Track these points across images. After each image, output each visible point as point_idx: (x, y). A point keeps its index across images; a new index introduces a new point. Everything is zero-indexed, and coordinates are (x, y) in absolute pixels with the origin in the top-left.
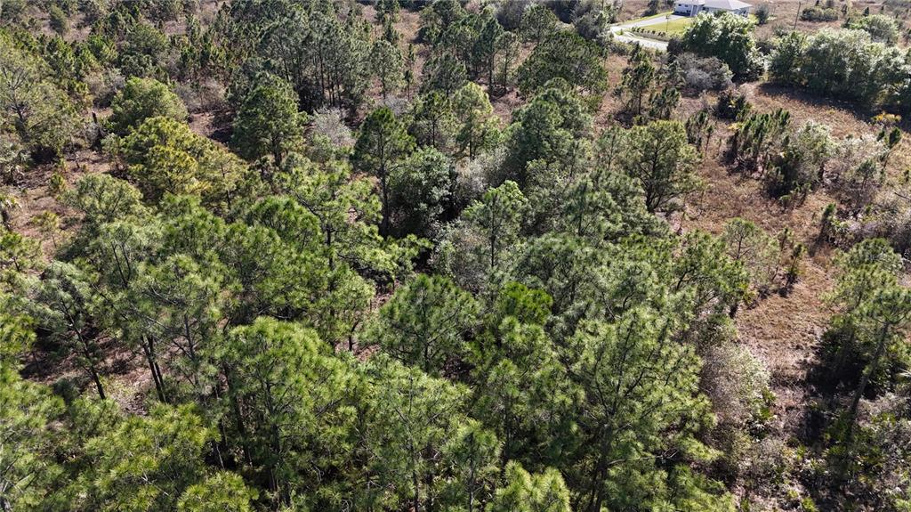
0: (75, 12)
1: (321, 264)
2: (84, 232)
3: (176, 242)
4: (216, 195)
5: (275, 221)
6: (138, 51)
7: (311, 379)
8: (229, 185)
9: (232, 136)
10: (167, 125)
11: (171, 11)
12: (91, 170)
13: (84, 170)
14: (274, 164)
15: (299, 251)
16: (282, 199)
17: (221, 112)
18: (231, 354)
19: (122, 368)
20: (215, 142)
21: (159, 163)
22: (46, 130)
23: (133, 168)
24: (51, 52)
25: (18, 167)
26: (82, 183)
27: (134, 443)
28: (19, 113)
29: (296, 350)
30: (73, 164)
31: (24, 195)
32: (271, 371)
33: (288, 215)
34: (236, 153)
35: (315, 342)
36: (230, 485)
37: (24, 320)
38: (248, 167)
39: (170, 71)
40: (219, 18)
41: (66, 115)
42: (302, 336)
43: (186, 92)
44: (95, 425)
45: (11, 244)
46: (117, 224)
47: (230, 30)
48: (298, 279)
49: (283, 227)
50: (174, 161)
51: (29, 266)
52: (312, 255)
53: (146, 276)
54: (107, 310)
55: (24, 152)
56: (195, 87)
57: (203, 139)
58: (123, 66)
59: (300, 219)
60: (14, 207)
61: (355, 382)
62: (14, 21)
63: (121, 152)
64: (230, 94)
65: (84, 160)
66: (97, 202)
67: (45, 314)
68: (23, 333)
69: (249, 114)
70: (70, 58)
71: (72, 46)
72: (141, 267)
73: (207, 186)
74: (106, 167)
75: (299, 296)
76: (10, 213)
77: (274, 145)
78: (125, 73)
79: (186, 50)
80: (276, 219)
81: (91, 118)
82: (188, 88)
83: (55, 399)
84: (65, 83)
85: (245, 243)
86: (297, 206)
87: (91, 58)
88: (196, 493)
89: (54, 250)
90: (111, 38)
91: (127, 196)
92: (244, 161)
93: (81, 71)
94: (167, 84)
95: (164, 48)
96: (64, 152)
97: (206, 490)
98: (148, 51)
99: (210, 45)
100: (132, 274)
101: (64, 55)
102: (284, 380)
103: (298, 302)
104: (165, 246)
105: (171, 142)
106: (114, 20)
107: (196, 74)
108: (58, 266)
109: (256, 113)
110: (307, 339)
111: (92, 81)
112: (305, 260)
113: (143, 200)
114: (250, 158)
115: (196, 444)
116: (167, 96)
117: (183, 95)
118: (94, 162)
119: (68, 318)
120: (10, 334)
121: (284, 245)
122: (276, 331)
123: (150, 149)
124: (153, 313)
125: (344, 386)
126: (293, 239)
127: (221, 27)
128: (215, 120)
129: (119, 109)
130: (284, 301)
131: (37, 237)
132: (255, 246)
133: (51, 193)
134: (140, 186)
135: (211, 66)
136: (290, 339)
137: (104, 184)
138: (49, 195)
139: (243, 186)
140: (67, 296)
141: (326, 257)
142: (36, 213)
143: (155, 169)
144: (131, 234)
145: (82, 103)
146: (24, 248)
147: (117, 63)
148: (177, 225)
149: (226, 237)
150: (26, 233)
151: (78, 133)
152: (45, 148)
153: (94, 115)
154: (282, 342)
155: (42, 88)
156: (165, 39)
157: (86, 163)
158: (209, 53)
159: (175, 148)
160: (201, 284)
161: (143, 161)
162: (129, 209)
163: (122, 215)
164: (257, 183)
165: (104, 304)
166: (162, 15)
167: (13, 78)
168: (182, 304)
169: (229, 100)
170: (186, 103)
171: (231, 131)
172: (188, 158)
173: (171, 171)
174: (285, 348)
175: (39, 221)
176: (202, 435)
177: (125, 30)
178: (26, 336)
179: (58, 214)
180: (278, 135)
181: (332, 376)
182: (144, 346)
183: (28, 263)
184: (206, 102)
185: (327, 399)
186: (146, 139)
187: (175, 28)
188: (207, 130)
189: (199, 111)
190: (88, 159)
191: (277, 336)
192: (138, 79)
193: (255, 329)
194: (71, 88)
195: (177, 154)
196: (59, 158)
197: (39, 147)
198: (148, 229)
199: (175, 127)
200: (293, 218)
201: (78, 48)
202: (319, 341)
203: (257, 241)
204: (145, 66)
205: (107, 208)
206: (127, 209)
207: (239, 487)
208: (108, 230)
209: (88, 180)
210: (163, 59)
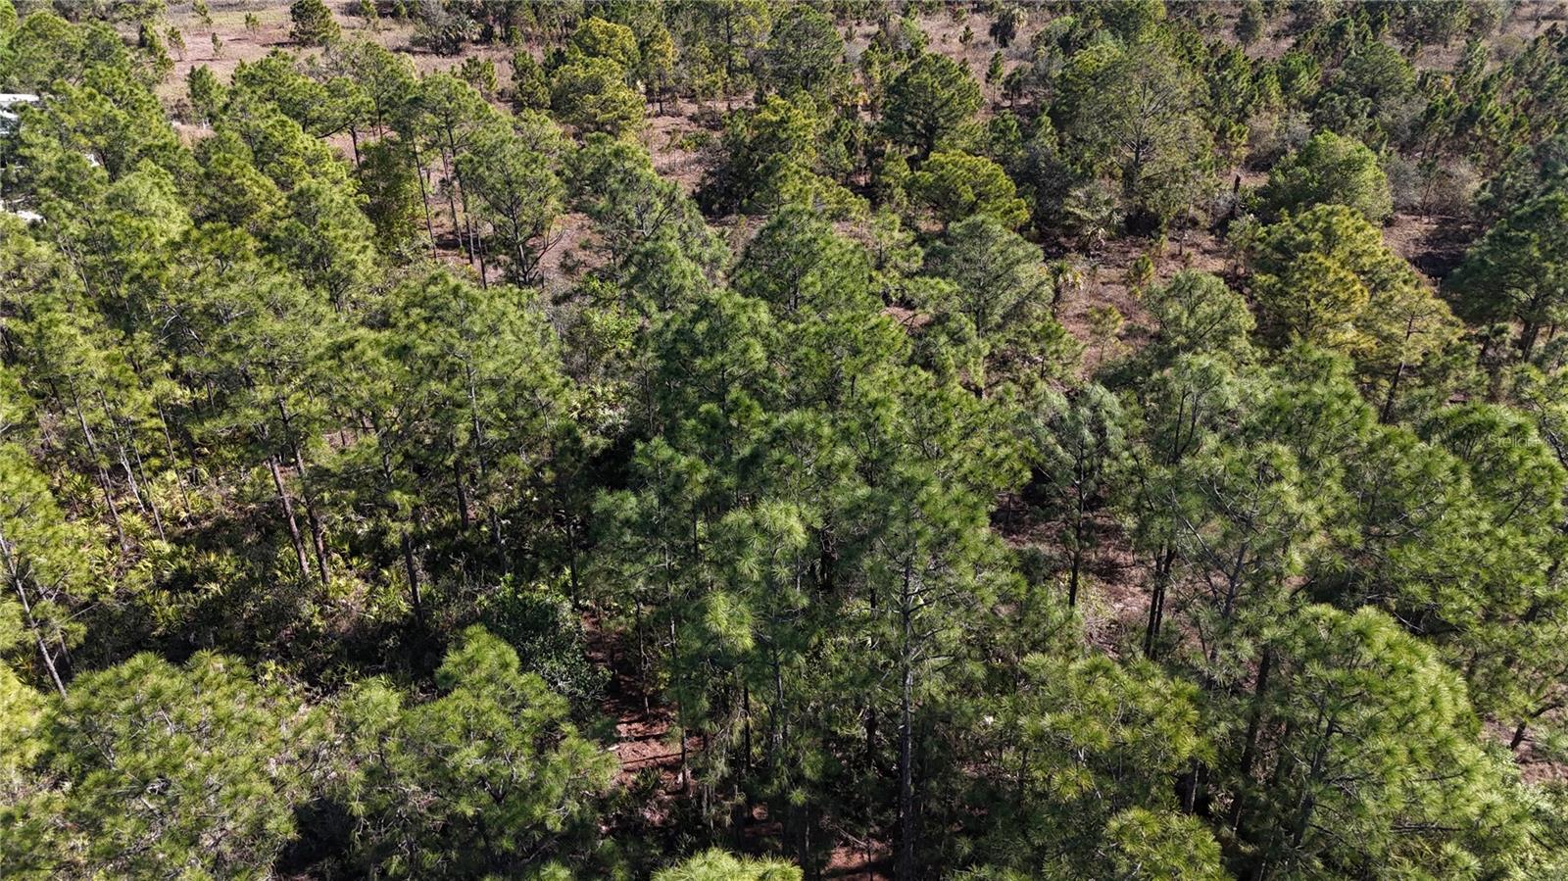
0: (1282, 11)
1: (1532, 565)
2: (1147, 353)
3: (1280, 422)
4: (1376, 364)
5: (1476, 449)
6: (1354, 89)
7: (1417, 763)
8: (1410, 354)
9: (1457, 271)
10: (1347, 223)
11: (1444, 27)
12: (1195, 263)
13: (1186, 262)
14: (1516, 343)
15: (1499, 521)
16: (1506, 414)
17: (1453, 221)
18: (1290, 642)
19: (1110, 573)
20: (1417, 272)
21: (1305, 282)
22: (1160, 186)
23: (1261, 278)
24: (1219, 69)
25: (1101, 231)
26: (1178, 280)
27: (1091, 696)
28: (1137, 153)
29: (1412, 697)
30: (1174, 247)
31: (1092, 274)
32: (1347, 708)
33: (1508, 450)
34: (1449, 302)
35: (1455, 701)
36: (1196, 846)
37: (1026, 449)
38: (1462, 333)
39: (1392, 132)
40: (1531, 52)
41: (1198, 172)
42: (1433, 680)
43: (1405, 172)
44: (1047, 637)
45: (1048, 336)
46: (1204, 360)
47: (1543, 77)
48: (1472, 569)
49: (1486, 465)
50: (1331, 285)
51: (1058, 375)
52: (1522, 540)
53: (1212, 455)
54: (1132, 482)
55: (1118, 211)
56: (1426, 168)
57: (1399, 261)
58: (1317, 110)
59: (1530, 464)
60: (1073, 286)
61: (1502, 813)
62: (1187, 16)
63: (1253, 248)
64: (1487, 194)
65: (1192, 246)
66: (1186, 315)
67: (1053, 452)
68: (1017, 466)
69: (1511, 238)
70: (1243, 84)
71: (1254, 64)
72: (1211, 441)
73: (1367, 343)
74: (1219, 265)
75: (1462, 602)
76: (1065, 293)
77: (1532, 309)
78: (1316, 124)
79: (1441, 98)
80: (1478, 447)
81: (1232, 184)
82: (1411, 167)
83: (1017, 576)
84: (1217, 121)
85: (1400, 469)
86: (1534, 438)
87: (1274, 89)
88: (1143, 824)
89: (1096, 364)
90: (1320, 61)
91: (1233, 319)
92: (1460, 321)
93: (1250, 107)
94: (1378, 153)
95: (1401, 90)
96: (1171, 225)
97: (1157, 829)
98: (1371, 92)
99: (1489, 98)
100: (1191, 444)
101: (1236, 78)
102: (1365, 736)
103: (1453, 611)
104: (1261, 422)
105: (1340, 253)
106: (1339, 31)
107: (1438, 144)
108: (1099, 391)
109: (1526, 241)
110: (1443, 687)
111: (1258, 126)
112: (1503, 542)
113: (1253, 333)
114: (1473, 319)
115: (1175, 750)
116: (1369, 173)
117: (1397, 179)
118: (1206, 252)
119: (1077, 470)
120: (1003, 460)
121: (1473, 498)
122: (1390, 646)
123: (1301, 255)
124: (1196, 517)
125: (1476, 811)
126: (1497, 496)
127: (1528, 68)
128: (1434, 233)
129: (1280, 178)
130: (1426, 599)
131: (1082, 337)
132: (1416, 479)
133: (1127, 282)
134: (1257, 310)
135: (1473, 137)
136: (1410, 671)
137: (1209, 291)
138: (1124, 283)
139: (1434, 364)
140: (1089, 437)
141: (1550, 554)
142: (1097, 303)
143: (1292, 290)
144: (1219, 383)
145: (1229, 156)
146: (1062, 347)
147: (1310, 104)
148: (1295, 395)
149: (1370, 444)
150: (1071, 327)
151: (1202, 203)
152: (1148, 213)
153: (1238, 179)
154: (1393, 670)
155: (1184, 122)
156: (1410, 77)
157: (1192, 251)
158: (1480, 112)
159: (1343, 265)
160: (1295, 507)
161: (1280, 271)
162: (1226, 340)
163: (1210, 346)
164: (1464, 368)
165: (1134, 471)
166: (1424, 32)
167: (1151, 100)
168: (1246, 523)
169: (1481, 203)
170: (1396, 192)
171: (1457, 259)
172: (1358, 287)
173: (1317, 300)
174: (1391, 682)
175: (1097, 316)
176: (1188, 744)
177: (1349, 52)
178: (1020, 471)
179: (1123, 314)
180: (1552, 291)
181: (1461, 780)
182: (1159, 560)
183: (1057, 369)
184: (1433, 198)
185: (1431, 813)
186: (1301, 237)
187: (1436, 60)
188: (1412, 248)
189: (1411, 210)
190: (1198, 245)
191: (1388, 655)
192: (1334, 136)
193: (1354, 622)
194: (1223, 131)
195: (1342, 275)
196: (1160, 232)
197: (1140, 210)
198: (1246, 385)
199: (1359, 230)
200: (1515, 457)
201: (1262, 69)
202: (1464, 704)
203: (1425, 473)
204: (1354, 116)
205: (1196, 328)
206: (1223, 341)
207: (1209, 859)
208: (1189, 365)
209: (1189, 279)
210: (1391, 107)
